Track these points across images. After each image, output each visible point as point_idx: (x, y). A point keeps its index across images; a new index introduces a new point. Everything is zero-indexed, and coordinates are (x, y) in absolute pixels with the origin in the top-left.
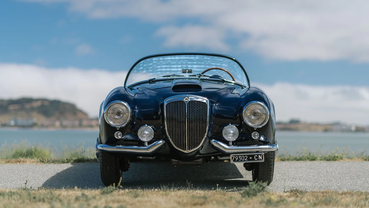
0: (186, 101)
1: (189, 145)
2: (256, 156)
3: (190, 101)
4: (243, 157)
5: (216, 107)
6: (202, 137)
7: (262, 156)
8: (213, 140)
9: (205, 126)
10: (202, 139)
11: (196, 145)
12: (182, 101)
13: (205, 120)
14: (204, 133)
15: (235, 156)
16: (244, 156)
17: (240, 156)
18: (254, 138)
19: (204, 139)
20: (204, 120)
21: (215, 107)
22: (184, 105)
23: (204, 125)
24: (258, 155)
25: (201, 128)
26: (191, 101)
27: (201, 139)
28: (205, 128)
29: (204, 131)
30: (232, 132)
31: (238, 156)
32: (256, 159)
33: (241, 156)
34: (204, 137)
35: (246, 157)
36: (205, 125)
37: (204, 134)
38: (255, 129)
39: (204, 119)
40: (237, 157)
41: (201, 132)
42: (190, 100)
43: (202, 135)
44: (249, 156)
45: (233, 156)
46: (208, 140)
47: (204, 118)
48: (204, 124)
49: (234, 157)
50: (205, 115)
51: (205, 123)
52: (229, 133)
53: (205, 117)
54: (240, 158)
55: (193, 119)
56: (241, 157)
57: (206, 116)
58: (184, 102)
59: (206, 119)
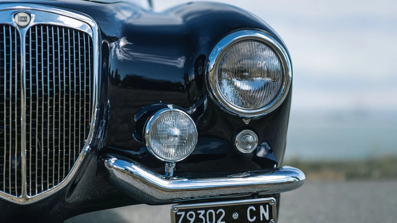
0: (22, 24)
1: (32, 179)
2: (251, 210)
3: (33, 28)
4: (211, 214)
5: (118, 52)
6: (77, 148)
7: (270, 207)
8: (113, 160)
9: (87, 114)
10: (77, 156)
11: (56, 178)
12: (7, 26)
13: (87, 92)
14: (82, 135)
15: (186, 211)
16: (216, 209)
17: (203, 212)
18: (242, 150)
19: (80, 159)
20: (83, 92)
21: (115, 51)
22: (13, 39)
23: (83, 110)
24: (257, 205)
25: (72, 118)
26: (39, 26)
27: (72, 157)
28: (87, 118)
29: (82, 131)
30: (177, 132)
31: (195, 210)
32: (252, 218)
33: (206, 209)
34: (83, 151)
35: (221, 213)
36: (87, 109)
37: (82, 139)
38: (247, 122)
39: (83, 87)
40: (191, 216)
41: (72, 131)
42: (34, 21)
43: (77, 143)
44: (230, 210)
45: (180, 211)
46: (93, 160)
47: (83, 83)
48: (82, 105)
49: (183, 213)
50: (88, 75)
51: (87, 100)
52: (169, 136)
53: (88, 83)
54: (201, 216)
55: (46, 88)
56: (205, 215)
57: (88, 79)
58: (13, 28)
59: (89, 90)
